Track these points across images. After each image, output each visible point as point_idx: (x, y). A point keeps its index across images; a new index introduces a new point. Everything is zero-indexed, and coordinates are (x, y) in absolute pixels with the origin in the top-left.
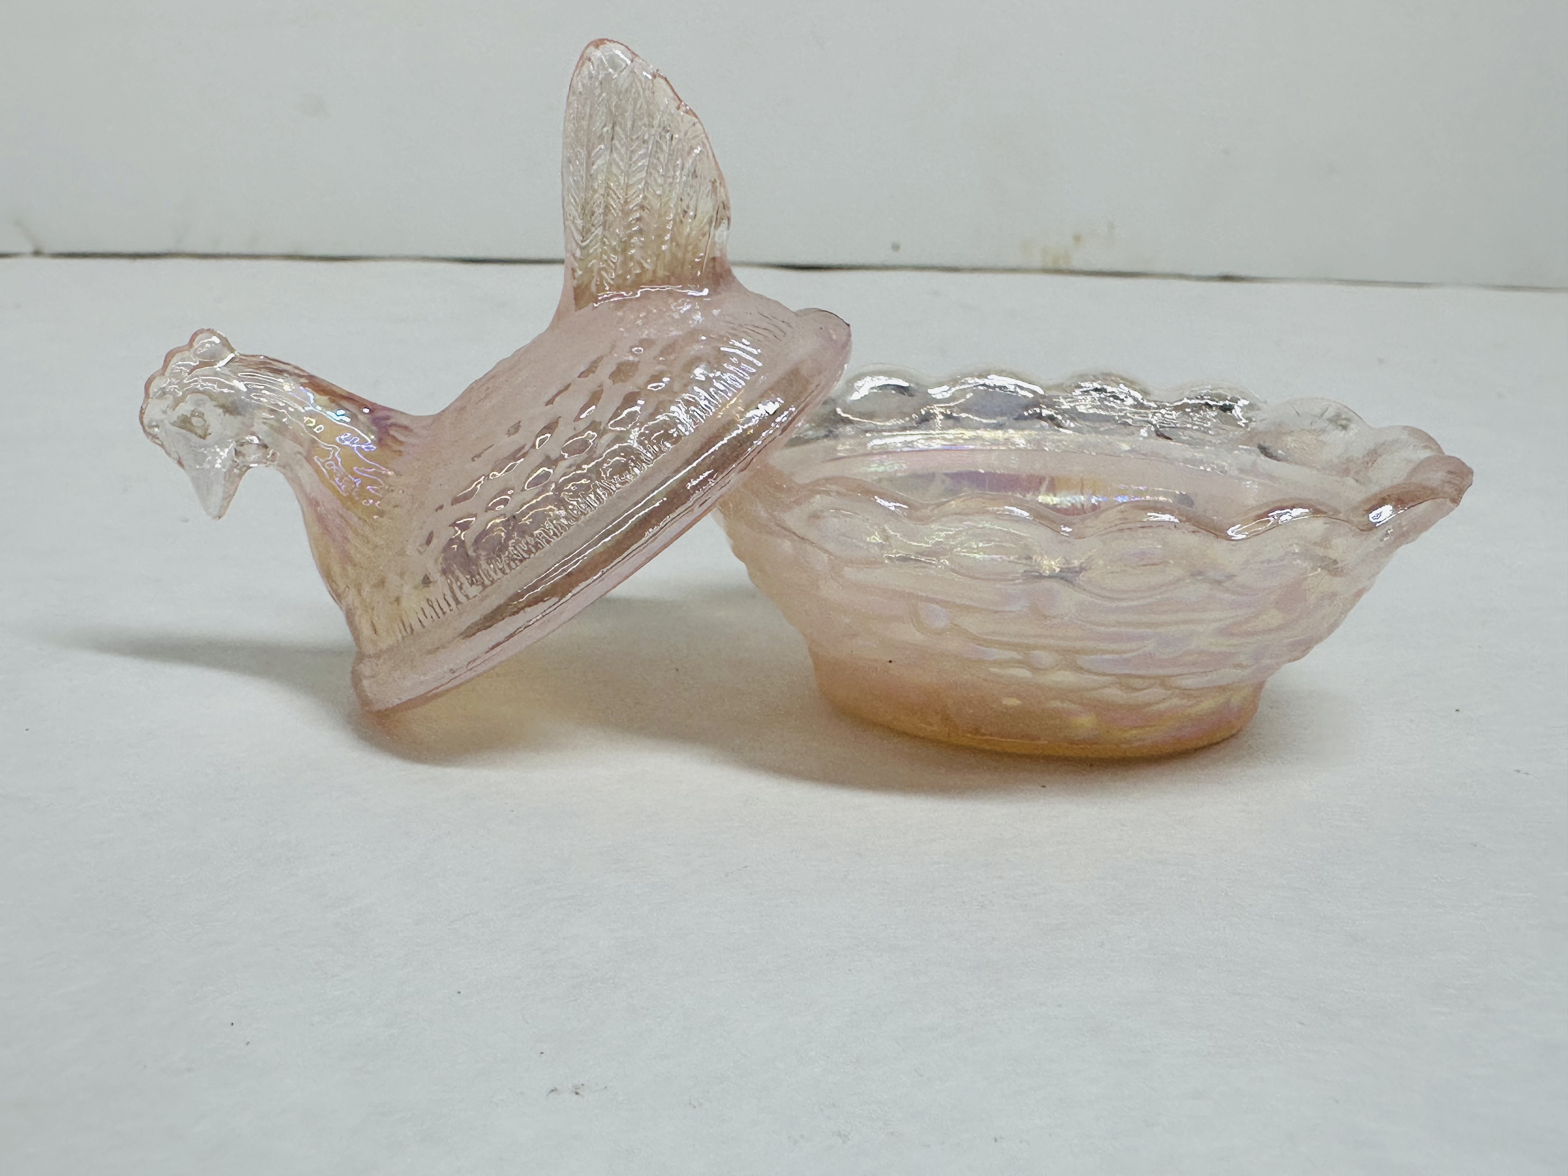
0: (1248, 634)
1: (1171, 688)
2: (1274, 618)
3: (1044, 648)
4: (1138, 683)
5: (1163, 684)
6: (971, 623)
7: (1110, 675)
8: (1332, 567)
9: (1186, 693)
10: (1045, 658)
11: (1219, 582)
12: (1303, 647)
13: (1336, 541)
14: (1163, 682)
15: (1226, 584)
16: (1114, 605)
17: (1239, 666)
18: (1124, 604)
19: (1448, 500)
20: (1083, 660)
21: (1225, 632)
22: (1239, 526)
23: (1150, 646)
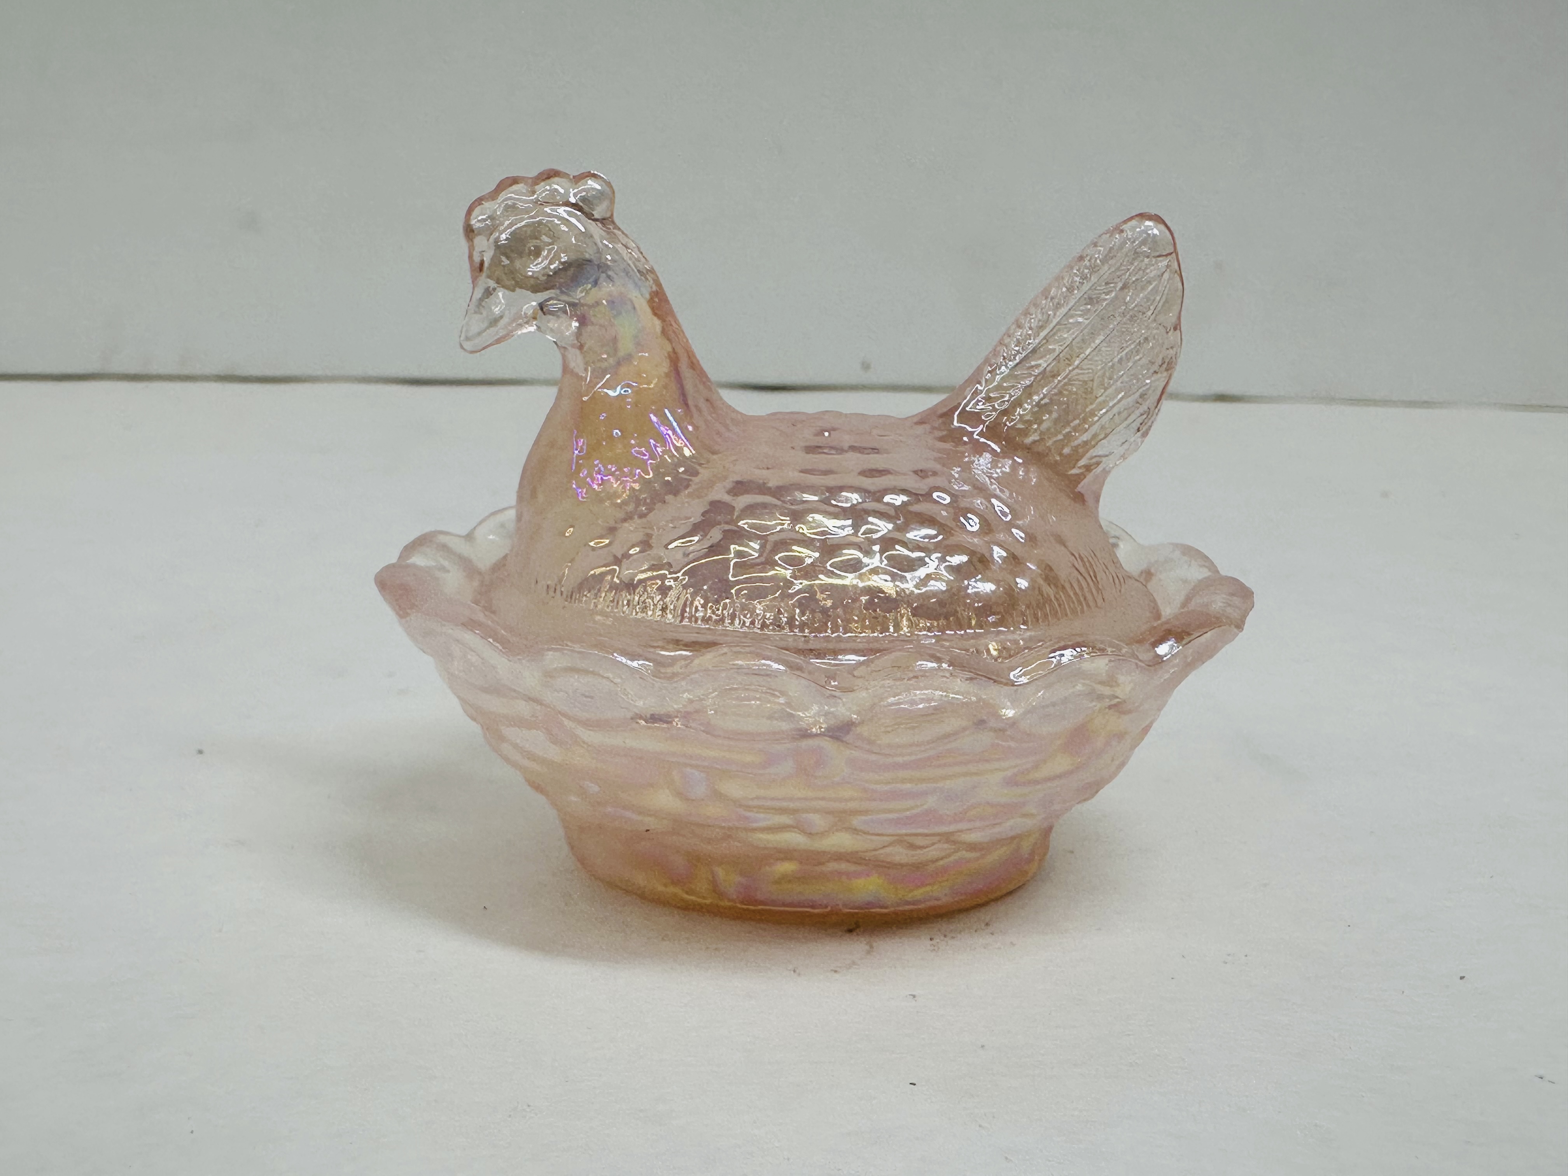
0: (1036, 782)
1: (954, 842)
2: (1061, 763)
3: (816, 811)
4: (919, 841)
5: (948, 841)
6: (734, 789)
7: (892, 835)
8: (1118, 707)
9: (972, 847)
10: (818, 821)
11: (1002, 730)
12: (1093, 788)
13: (1121, 678)
14: (947, 837)
15: (1008, 733)
16: (890, 760)
17: (1025, 815)
18: (900, 760)
19: (1233, 626)
20: (857, 821)
21: (1012, 782)
22: (1020, 668)
23: (931, 802)
